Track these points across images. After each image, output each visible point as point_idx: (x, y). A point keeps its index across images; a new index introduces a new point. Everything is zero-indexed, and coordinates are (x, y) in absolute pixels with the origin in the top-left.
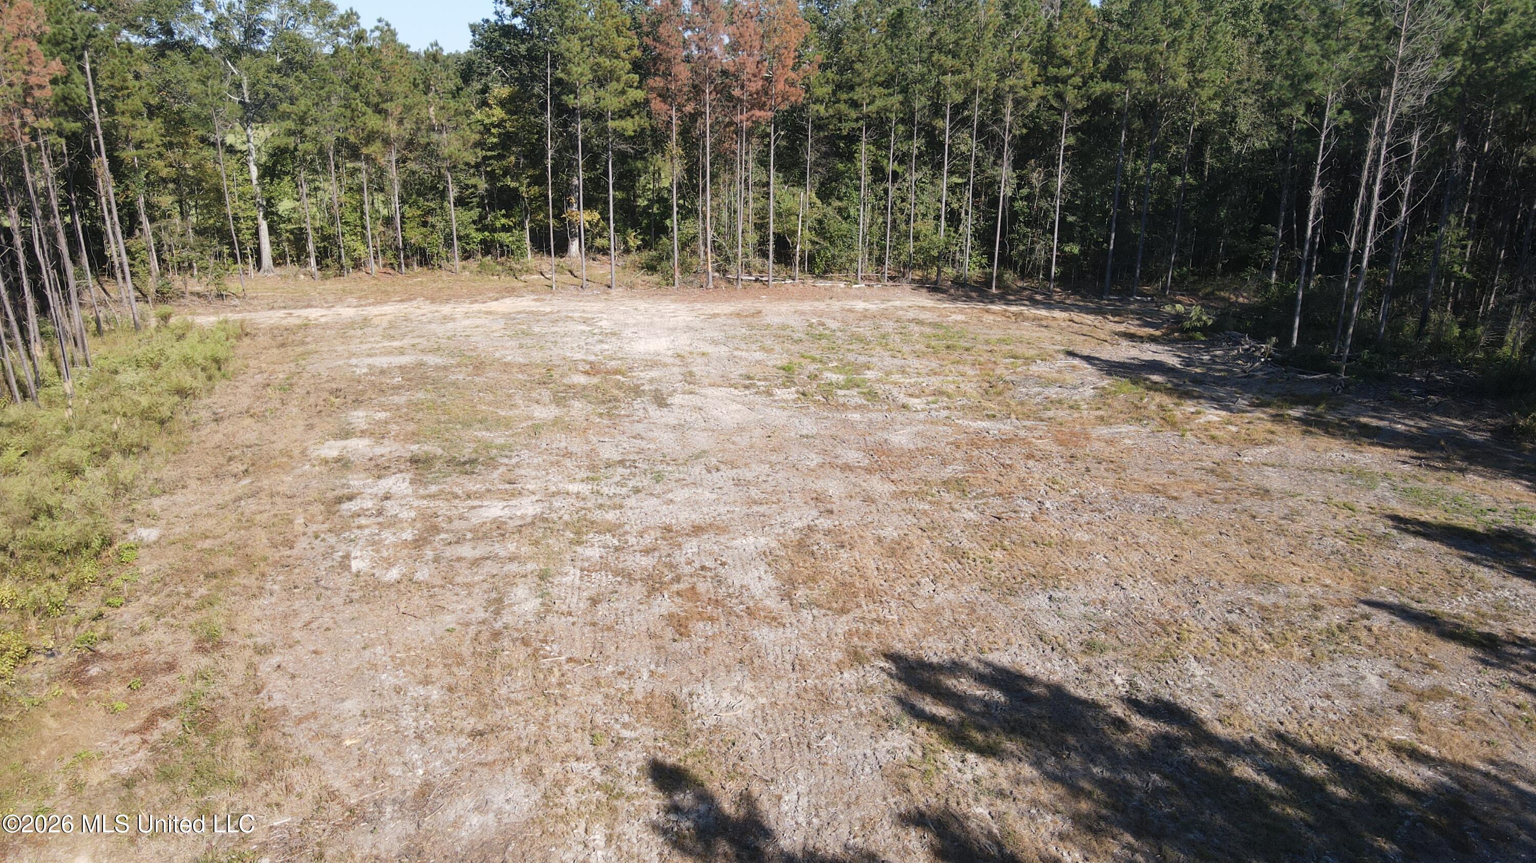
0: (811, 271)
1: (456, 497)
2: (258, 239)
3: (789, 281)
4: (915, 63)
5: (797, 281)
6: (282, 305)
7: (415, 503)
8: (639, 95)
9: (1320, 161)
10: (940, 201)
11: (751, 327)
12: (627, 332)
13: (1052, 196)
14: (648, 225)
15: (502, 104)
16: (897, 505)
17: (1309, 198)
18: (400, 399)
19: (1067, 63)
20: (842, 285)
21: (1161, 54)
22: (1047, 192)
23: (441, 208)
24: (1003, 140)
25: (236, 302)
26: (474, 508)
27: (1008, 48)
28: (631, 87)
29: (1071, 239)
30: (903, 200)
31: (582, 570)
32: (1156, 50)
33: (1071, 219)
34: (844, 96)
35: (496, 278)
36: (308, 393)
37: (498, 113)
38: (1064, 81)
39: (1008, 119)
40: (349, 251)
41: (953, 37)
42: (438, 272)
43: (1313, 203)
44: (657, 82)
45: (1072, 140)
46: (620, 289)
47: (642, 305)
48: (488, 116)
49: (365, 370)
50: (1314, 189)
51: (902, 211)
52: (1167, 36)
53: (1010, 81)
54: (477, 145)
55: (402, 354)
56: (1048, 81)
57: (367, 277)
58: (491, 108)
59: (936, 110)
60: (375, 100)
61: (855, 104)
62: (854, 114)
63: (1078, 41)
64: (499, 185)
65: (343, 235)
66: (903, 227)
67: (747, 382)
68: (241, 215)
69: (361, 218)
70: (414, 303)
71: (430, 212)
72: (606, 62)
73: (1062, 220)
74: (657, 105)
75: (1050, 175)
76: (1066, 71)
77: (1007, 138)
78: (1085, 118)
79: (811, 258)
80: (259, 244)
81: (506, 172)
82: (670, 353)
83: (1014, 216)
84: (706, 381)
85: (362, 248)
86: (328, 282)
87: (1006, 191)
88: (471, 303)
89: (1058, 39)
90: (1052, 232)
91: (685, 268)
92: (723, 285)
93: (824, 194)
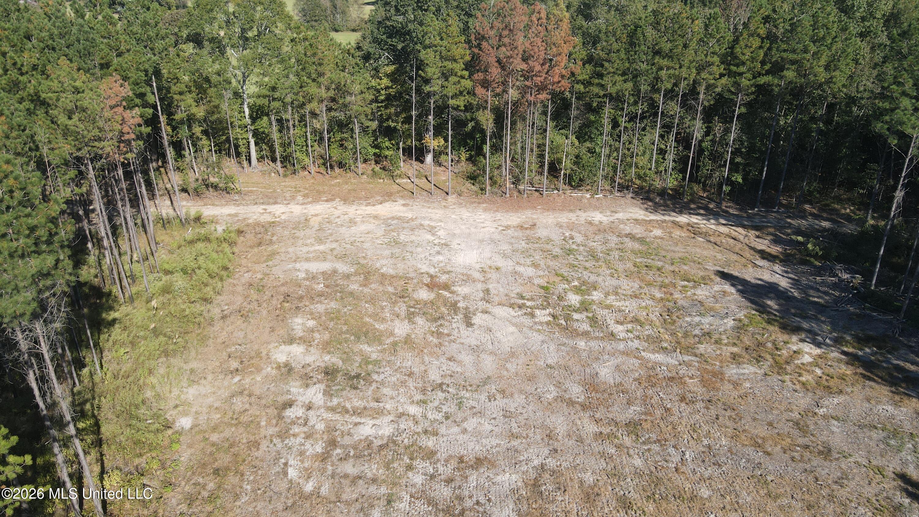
0: (570, 184)
1: (347, 412)
2: (249, 149)
3: (556, 192)
4: (643, 62)
5: (561, 192)
6: (262, 201)
7: (325, 415)
8: (468, 84)
9: (903, 175)
10: (653, 144)
11: (528, 240)
12: (454, 245)
13: (727, 144)
14: (473, 145)
15: (387, 76)
16: (597, 447)
17: (893, 197)
18: (320, 308)
19: (743, 64)
20: (588, 196)
21: (808, 61)
22: (723, 142)
23: (352, 137)
24: (697, 110)
25: (237, 197)
26: (356, 424)
27: (705, 52)
28: (464, 78)
29: (737, 171)
30: (630, 143)
31: (411, 496)
32: (804, 58)
33: (738, 160)
34: (596, 81)
35: (382, 180)
36: (272, 296)
37: (386, 82)
38: (741, 74)
39: (701, 96)
40: (299, 162)
41: (669, 45)
42: (350, 174)
43: (896, 201)
44: (479, 76)
45: (743, 110)
46: (454, 196)
47: (465, 213)
48: (379, 84)
49: (304, 275)
50: (898, 192)
51: (629, 149)
52: (813, 48)
53: (704, 75)
54: (372, 101)
55: (325, 260)
56: (731, 74)
57: (309, 177)
58: (381, 79)
59: (655, 89)
60: (314, 76)
61: (602, 86)
62: (602, 93)
63: (752, 49)
64: (385, 125)
65: (296, 151)
66: (629, 159)
67: (521, 302)
68: (240, 137)
69: (306, 141)
70: (334, 204)
71: (346, 139)
72: (449, 65)
73: (732, 160)
74: (480, 91)
75: (727, 131)
76: (742, 69)
77: (700, 108)
78: (752, 97)
79: (570, 177)
80: (249, 153)
81: (389, 118)
82: (478, 266)
83: (700, 151)
84: (496, 299)
85: (306, 160)
86: (287, 180)
87: (698, 135)
88: (366, 206)
89: (738, 49)
90: (725, 166)
91: (493, 183)
92: (516, 194)
93: (582, 136)
